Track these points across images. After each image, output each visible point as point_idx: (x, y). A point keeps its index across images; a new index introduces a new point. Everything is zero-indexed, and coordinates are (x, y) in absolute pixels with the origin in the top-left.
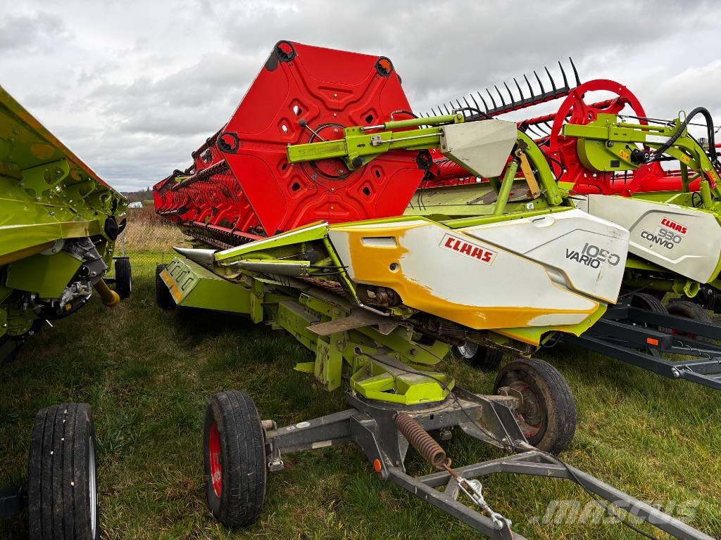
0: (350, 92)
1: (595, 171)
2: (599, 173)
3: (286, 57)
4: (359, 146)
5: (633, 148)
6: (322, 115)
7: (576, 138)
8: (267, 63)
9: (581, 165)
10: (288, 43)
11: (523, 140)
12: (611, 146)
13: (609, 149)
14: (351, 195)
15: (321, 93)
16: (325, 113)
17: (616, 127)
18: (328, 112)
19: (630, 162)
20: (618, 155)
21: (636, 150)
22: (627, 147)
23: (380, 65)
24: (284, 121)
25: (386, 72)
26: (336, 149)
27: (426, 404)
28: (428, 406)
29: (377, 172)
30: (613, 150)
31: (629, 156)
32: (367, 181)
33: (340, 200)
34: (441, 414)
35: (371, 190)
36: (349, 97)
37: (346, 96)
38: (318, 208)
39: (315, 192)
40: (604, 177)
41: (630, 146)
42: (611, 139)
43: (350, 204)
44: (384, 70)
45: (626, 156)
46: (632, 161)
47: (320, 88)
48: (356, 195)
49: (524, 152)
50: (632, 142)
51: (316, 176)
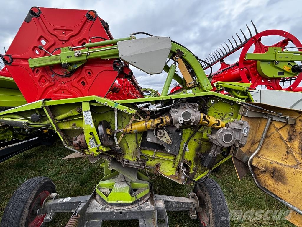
0: (72, 30)
1: (268, 78)
2: (272, 79)
3: (36, 15)
4: (68, 57)
5: (293, 64)
6: (57, 43)
7: (256, 61)
8: (26, 18)
9: (260, 76)
10: (37, 8)
11: (180, 50)
12: (277, 64)
13: (276, 65)
14: (74, 85)
15: (55, 32)
16: (58, 42)
17: (281, 54)
18: (61, 42)
19: (291, 72)
20: (283, 68)
21: (295, 65)
22: (289, 64)
23: (89, 14)
24: (37, 48)
25: (92, 19)
26: (56, 59)
27: (120, 204)
28: (122, 205)
29: (89, 73)
30: (279, 66)
31: (291, 69)
32: (83, 78)
33: (67, 88)
34: (127, 212)
35: (85, 82)
36: (71, 33)
37: (70, 33)
38: (55, 92)
39: (53, 84)
40: (276, 81)
41: (291, 63)
42: (277, 60)
43: (73, 90)
44: (91, 18)
45: (288, 68)
46: (292, 72)
47: (55, 29)
48: (76, 85)
49: (181, 57)
50: (293, 62)
51: (54, 75)
